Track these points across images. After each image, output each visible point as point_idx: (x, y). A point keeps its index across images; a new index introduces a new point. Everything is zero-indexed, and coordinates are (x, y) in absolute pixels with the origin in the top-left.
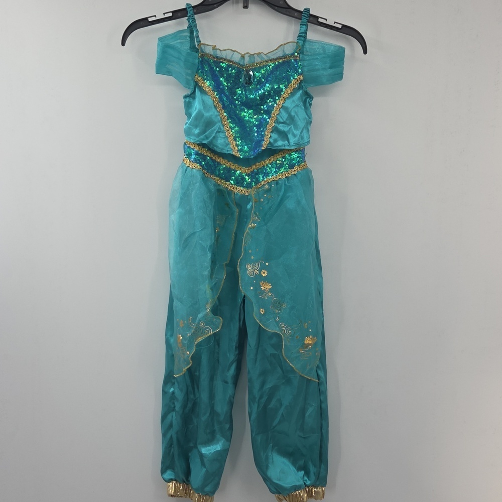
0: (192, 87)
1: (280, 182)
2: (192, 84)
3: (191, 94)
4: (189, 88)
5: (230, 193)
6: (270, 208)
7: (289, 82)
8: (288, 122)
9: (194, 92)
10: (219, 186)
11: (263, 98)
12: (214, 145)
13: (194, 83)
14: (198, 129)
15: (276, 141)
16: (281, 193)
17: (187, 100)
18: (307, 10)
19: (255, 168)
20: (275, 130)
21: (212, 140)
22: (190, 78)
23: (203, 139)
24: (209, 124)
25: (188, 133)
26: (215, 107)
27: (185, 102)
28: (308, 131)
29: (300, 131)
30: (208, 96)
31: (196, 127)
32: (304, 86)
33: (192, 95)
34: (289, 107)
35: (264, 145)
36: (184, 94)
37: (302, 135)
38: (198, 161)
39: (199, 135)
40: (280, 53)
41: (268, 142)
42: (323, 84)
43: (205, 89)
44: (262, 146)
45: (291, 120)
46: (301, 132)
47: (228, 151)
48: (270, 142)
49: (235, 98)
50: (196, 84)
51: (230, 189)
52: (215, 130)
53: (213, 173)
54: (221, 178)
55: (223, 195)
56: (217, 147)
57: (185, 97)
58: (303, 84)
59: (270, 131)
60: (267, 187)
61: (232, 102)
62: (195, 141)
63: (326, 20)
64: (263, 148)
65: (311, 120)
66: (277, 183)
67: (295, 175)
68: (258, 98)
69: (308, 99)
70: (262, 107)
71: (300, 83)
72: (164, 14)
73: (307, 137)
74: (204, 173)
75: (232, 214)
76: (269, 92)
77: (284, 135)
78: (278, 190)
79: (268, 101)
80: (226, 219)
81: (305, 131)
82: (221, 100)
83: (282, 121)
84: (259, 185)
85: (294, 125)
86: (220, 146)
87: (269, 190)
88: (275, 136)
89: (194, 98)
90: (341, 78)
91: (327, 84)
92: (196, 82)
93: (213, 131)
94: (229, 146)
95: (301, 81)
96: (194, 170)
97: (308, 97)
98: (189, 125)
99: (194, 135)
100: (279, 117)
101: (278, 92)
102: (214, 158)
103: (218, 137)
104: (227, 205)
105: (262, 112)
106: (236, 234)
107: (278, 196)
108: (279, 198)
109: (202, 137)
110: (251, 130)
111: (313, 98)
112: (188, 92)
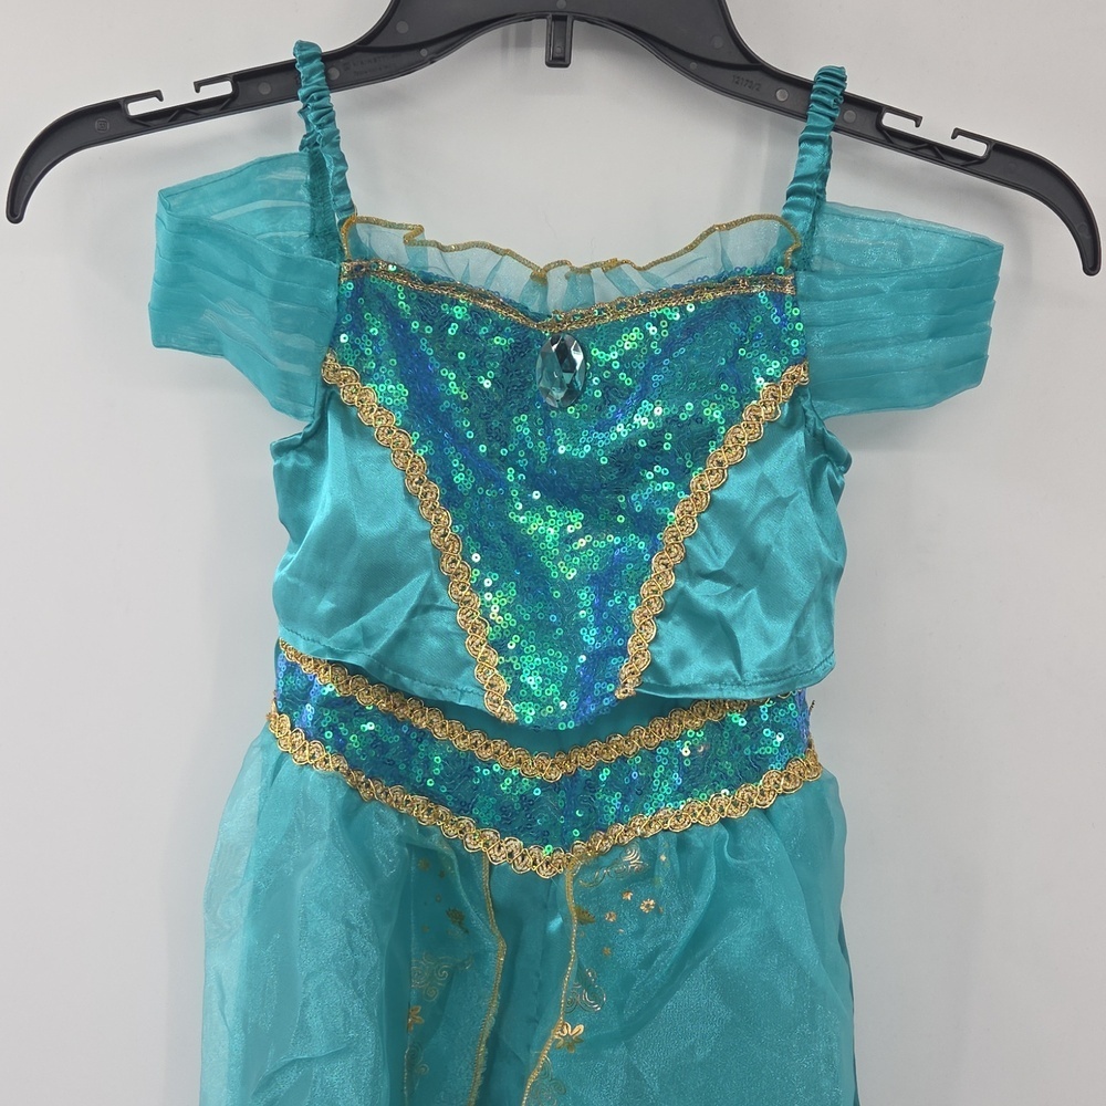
0: (308, 410)
1: (697, 840)
2: (312, 394)
3: (306, 438)
4: (298, 415)
5: (469, 863)
6: (648, 962)
7: (746, 393)
8: (735, 573)
9: (320, 429)
10: (425, 831)
11: (629, 463)
12: (400, 670)
13: (321, 391)
14: (331, 594)
15: (679, 659)
16: (701, 901)
17: (290, 461)
18: (834, 77)
19: (583, 760)
20: (679, 607)
21: (391, 648)
22: (299, 370)
23: (352, 646)
24: (379, 575)
25: (288, 606)
26: (410, 497)
27: (279, 469)
28: (828, 612)
29: (794, 616)
30: (376, 452)
31: (323, 585)
32: (809, 413)
33: (311, 444)
34: (744, 508)
35: (627, 681)
36: (276, 438)
37: (803, 633)
38: (329, 735)
39: (335, 621)
40: (704, 266)
41: (643, 664)
42: (899, 403)
43: (367, 417)
44: (615, 680)
45: (753, 567)
46: (797, 626)
47: (462, 692)
48: (653, 665)
49: (504, 452)
50: (329, 397)
51: (473, 844)
52: (405, 602)
53: (398, 779)
54: (434, 798)
55: (442, 874)
56: (413, 675)
57: (281, 449)
58: (805, 404)
59: (657, 608)
60: (633, 858)
61: (488, 473)
62: (319, 647)
63: (917, 120)
64: (619, 695)
65: (840, 562)
66: (682, 843)
67: (766, 811)
68: (604, 461)
69: (828, 468)
70: (622, 500)
71: (793, 401)
72: (198, 86)
73: (820, 639)
74: (354, 789)
75: (480, 957)
76: (655, 437)
77: (717, 633)
78: (688, 879)
79: (649, 475)
80: (452, 973)
81: (812, 616)
82: (439, 469)
83: (712, 568)
84: (601, 843)
85: (763, 592)
86: (428, 673)
87: (646, 875)
88: (677, 635)
89: (319, 456)
90: (975, 377)
91: (917, 406)
92: (325, 385)
93: (396, 605)
94: (466, 673)
95: (799, 390)
96: (311, 775)
97: (827, 460)
98: (290, 573)
99: (313, 622)
100: (696, 548)
101: (696, 442)
102: (402, 713)
103: (418, 633)
104: (458, 917)
105: (621, 519)
106: (494, 1042)
107: (687, 908)
108: (690, 923)
109: (349, 632)
110: (571, 599)
111: (847, 462)
112: (294, 428)
